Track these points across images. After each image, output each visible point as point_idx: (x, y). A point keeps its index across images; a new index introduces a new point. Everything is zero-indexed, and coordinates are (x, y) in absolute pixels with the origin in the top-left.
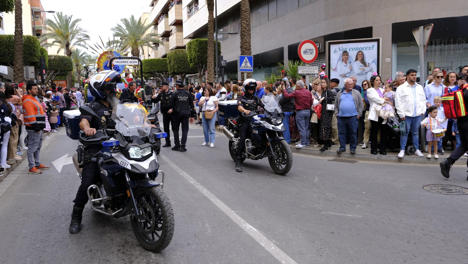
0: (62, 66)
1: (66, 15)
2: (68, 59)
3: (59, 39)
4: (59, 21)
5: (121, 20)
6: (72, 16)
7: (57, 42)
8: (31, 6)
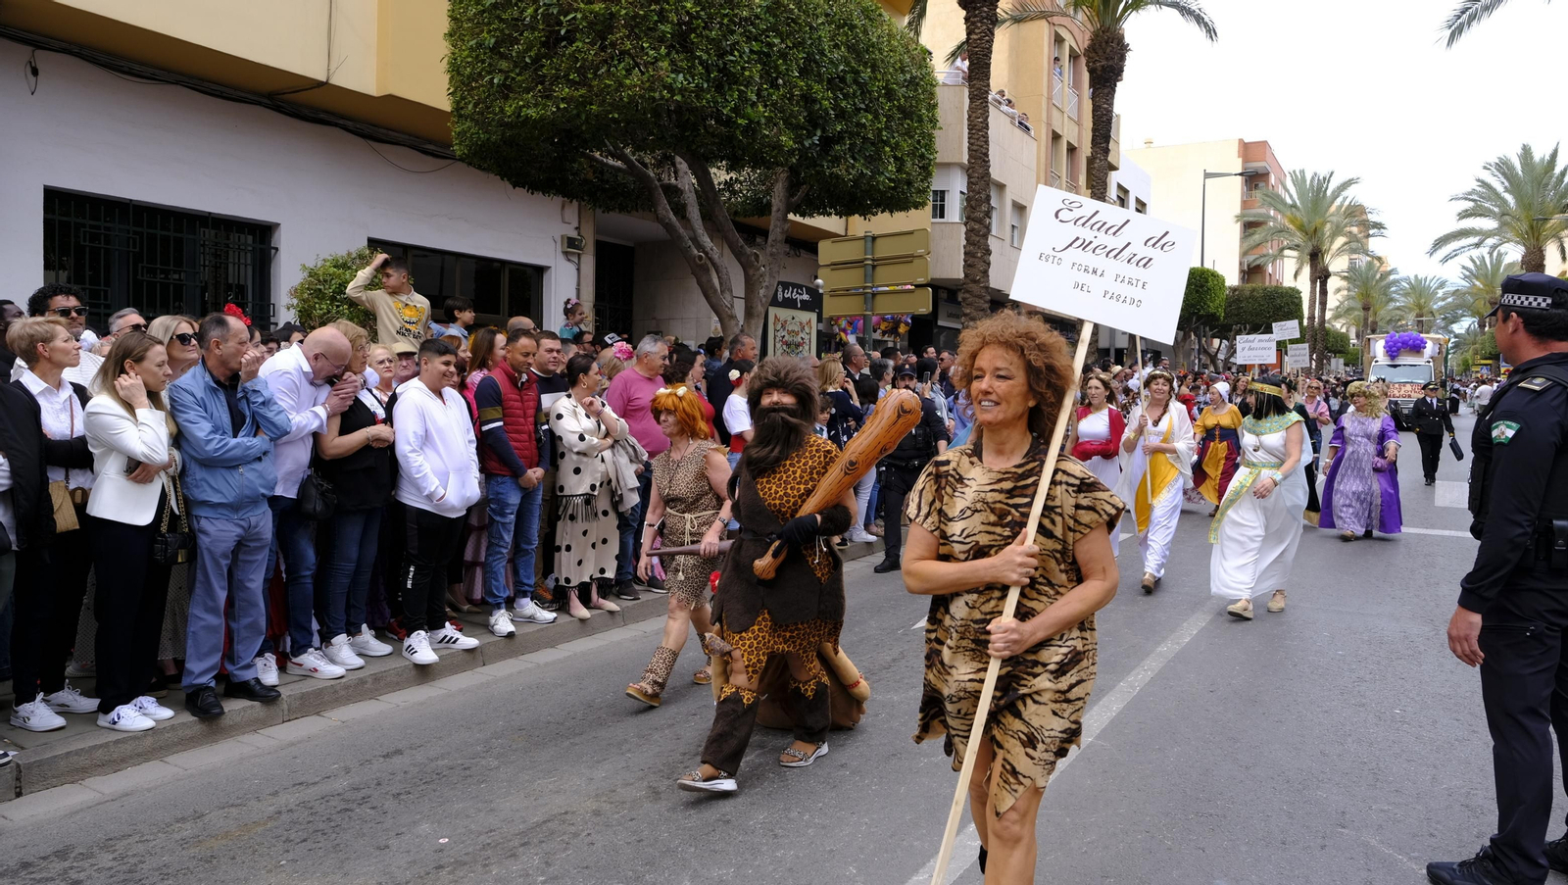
0: (1269, 313)
1: (1316, 174)
2: (1287, 293)
3: (1298, 239)
4: (1295, 196)
5: (1485, 168)
6: (1332, 173)
7: (1290, 248)
8: (1245, 161)
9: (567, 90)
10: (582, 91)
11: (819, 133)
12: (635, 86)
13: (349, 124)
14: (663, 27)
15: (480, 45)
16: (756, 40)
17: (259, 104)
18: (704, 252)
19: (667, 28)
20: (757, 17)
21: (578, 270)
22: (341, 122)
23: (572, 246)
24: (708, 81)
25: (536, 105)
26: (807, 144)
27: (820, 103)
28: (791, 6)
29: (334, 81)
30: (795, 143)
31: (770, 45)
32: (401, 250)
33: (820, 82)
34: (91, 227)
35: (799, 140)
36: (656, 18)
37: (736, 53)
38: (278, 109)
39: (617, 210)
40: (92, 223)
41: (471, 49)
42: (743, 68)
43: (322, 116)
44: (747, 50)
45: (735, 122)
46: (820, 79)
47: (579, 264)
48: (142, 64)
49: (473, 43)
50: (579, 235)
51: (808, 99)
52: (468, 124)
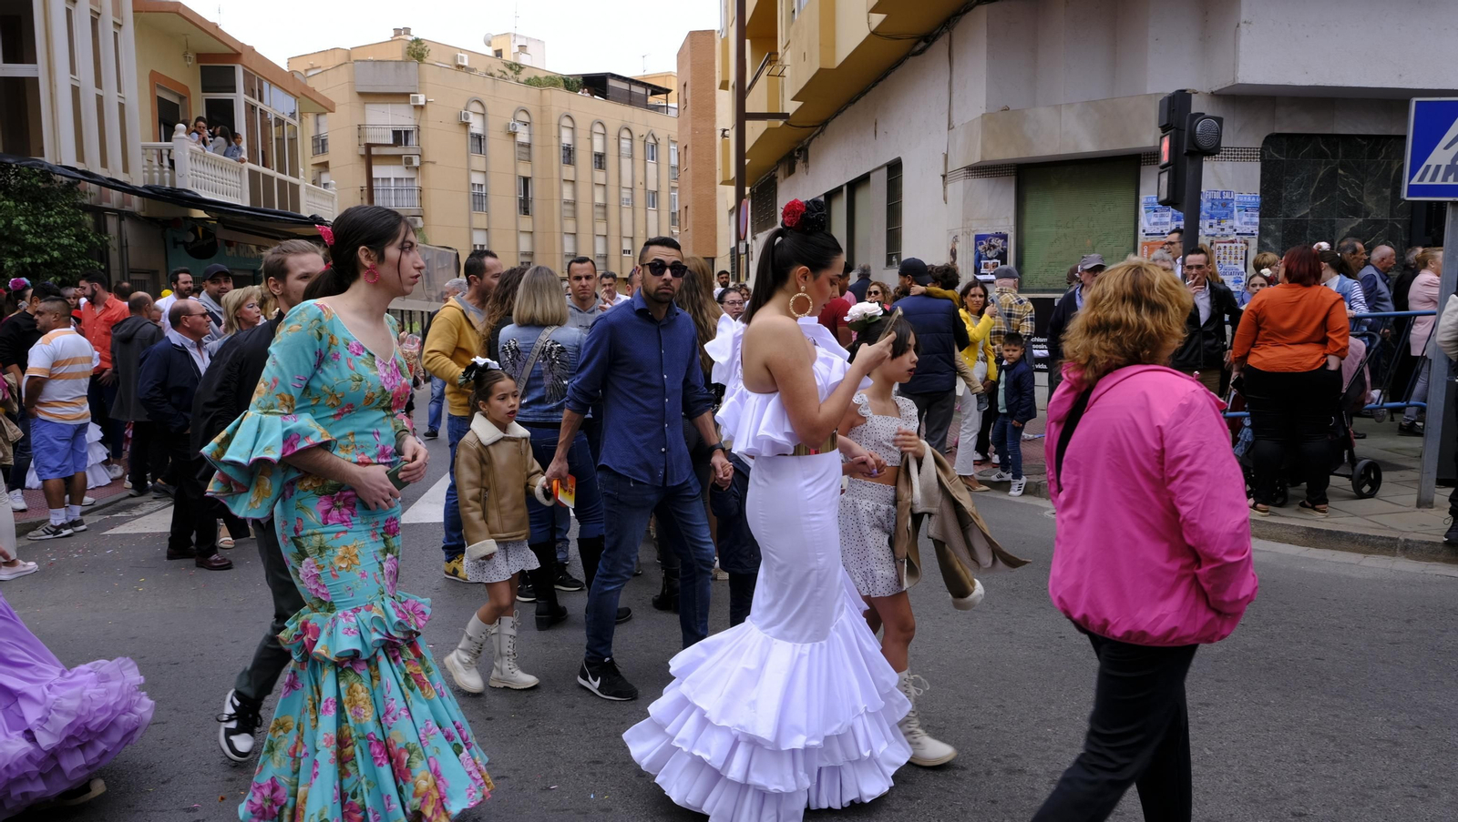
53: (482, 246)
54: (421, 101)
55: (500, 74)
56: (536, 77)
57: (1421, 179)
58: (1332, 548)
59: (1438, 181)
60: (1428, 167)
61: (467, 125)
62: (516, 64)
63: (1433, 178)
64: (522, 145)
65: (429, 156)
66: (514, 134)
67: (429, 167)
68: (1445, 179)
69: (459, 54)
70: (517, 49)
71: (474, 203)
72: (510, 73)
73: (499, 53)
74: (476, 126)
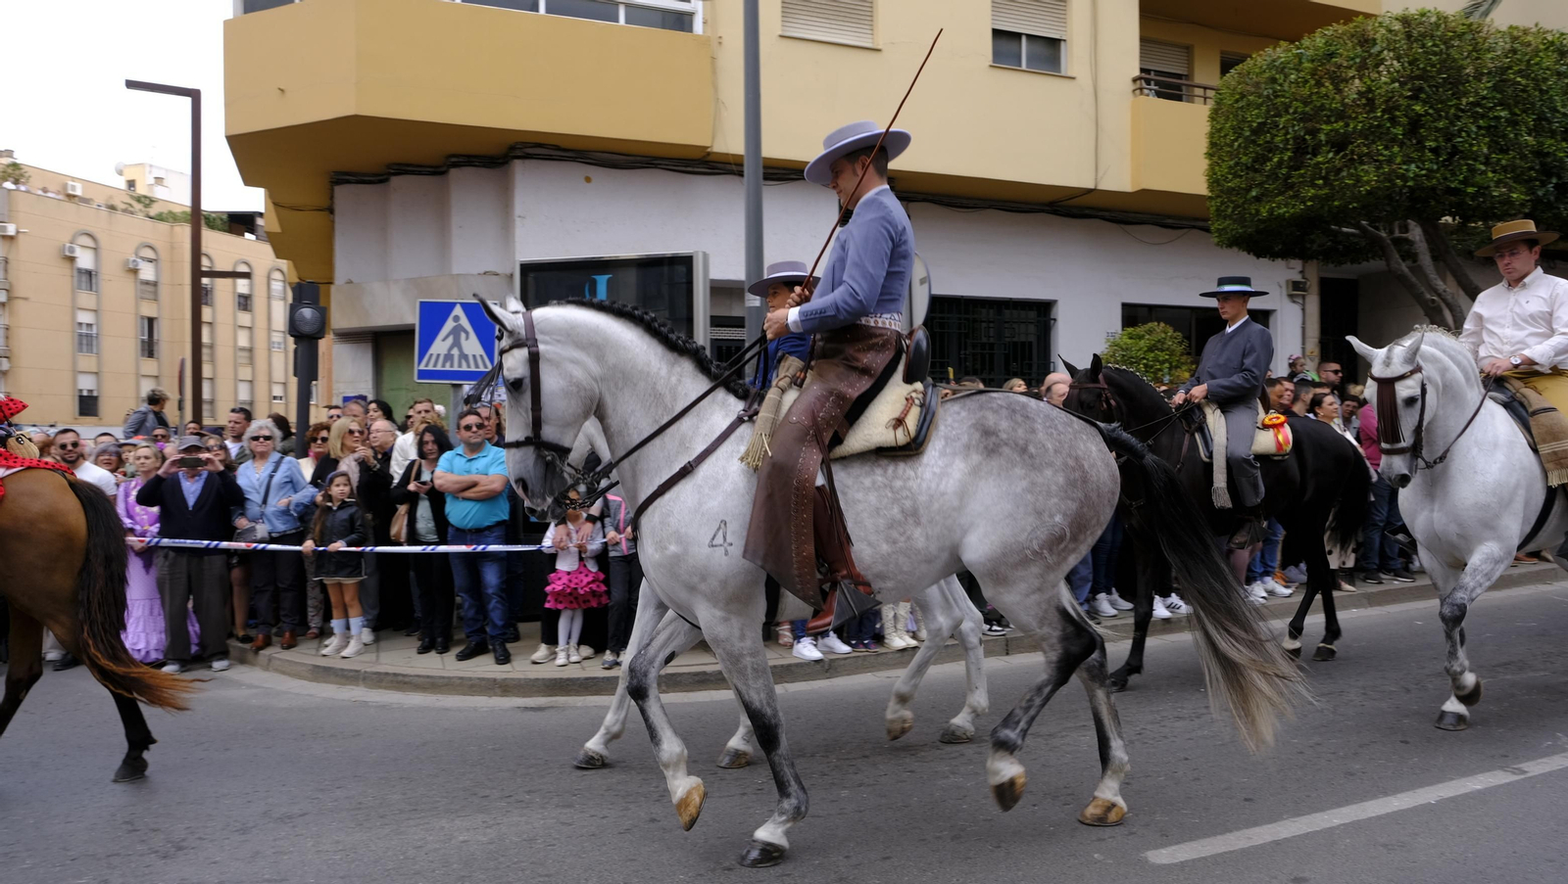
9: (1313, 191)
10: (1326, 191)
11: (1554, 180)
12: (1372, 181)
13: (1106, 214)
14: (1395, 131)
15: (1237, 164)
16: (1483, 116)
17: (1043, 211)
18: (1439, 295)
19: (1399, 131)
20: (1484, 98)
21: (1303, 310)
22: (1100, 214)
23: (1297, 289)
24: (1437, 163)
25: (1286, 206)
26: (1540, 193)
27: (1555, 155)
28: (1519, 79)
29: (1100, 187)
30: (1527, 195)
31: (1498, 118)
32: (1146, 309)
33: (1552, 138)
34: (941, 318)
35: (1531, 191)
36: (1388, 125)
37: (1464, 134)
38: (1055, 213)
39: (1349, 264)
40: (940, 315)
41: (1230, 167)
42: (1471, 145)
43: (1087, 212)
44: (1474, 129)
45: (1465, 191)
46: (1553, 134)
47: (1303, 305)
48: (969, 198)
49: (1232, 163)
50: (1303, 278)
51: (1539, 153)
52: (1228, 222)
53: (90, 391)
54: (11, 230)
55: (124, 206)
56: (170, 212)
57: (427, 365)
58: (326, 682)
59: (439, 368)
60: (431, 355)
61: (72, 259)
62: (145, 197)
63: (435, 366)
64: (147, 283)
65: (19, 292)
66: (135, 271)
67: (19, 304)
68: (444, 366)
69: (70, 183)
70: (152, 181)
71: (81, 344)
72: (138, 206)
73: (131, 184)
74: (85, 260)
